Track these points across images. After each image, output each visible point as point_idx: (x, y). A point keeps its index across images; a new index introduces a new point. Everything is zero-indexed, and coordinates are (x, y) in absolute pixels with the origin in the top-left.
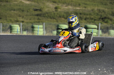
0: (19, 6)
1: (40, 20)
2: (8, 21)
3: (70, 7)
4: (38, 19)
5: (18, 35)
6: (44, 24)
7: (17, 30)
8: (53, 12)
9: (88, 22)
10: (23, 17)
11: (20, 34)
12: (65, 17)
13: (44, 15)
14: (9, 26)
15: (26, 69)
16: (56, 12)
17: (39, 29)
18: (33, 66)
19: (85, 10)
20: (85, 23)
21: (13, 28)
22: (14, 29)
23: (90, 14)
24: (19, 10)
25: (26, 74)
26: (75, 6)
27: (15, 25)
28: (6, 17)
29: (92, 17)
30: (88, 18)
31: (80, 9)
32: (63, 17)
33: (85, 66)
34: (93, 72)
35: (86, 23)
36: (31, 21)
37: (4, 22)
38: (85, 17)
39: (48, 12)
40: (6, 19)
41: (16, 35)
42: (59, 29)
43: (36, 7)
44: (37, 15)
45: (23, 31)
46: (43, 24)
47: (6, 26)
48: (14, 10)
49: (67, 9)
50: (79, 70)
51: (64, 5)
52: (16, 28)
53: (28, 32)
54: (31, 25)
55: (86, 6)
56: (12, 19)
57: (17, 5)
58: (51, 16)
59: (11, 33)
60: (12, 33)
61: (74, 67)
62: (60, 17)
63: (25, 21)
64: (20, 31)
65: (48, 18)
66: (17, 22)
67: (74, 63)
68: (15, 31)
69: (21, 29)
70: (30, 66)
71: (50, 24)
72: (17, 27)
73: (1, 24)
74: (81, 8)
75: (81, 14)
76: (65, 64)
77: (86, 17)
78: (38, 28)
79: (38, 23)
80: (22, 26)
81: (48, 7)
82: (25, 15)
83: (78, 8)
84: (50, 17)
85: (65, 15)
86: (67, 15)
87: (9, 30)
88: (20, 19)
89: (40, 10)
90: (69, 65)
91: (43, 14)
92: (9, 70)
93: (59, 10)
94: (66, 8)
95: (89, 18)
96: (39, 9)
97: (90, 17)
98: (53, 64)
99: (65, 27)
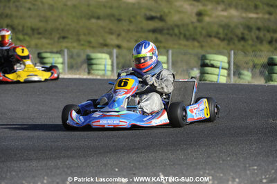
0: (111, 8)
1: (161, 42)
2: (83, 45)
3: (233, 12)
5: (106, 78)
6: (170, 52)
7: (105, 67)
8: (192, 23)
10: (119, 35)
11: (112, 78)
12: (222, 36)
13: (171, 32)
14: (84, 57)
15: (124, 163)
16: (198, 24)
18: (143, 155)
19: (269, 20)
20: (268, 51)
21: (94, 62)
22: (96, 64)
24: (110, 16)
25: (125, 174)
26: (246, 10)
27: (99, 55)
28: (78, 34)
31: (257, 18)
32: (217, 36)
33: (268, 156)
35: (273, 52)
37: (74, 47)
38: (268, 36)
39: (179, 23)
40: (79, 40)
41: (103, 78)
42: (207, 65)
43: (151, 10)
44: (154, 31)
45: (118, 68)
46: (167, 51)
47: (79, 56)
48: (98, 18)
49: (226, 17)
50: (253, 166)
51: (220, 8)
52: (103, 62)
55: (272, 9)
56: (92, 39)
57: (105, 6)
58: (187, 33)
59: (89, 73)
60: (92, 74)
61: (242, 160)
62: (210, 36)
63: (124, 44)
64: (112, 70)
65: (179, 38)
66: (104, 46)
67: (243, 151)
68: (98, 70)
69: (115, 65)
70: (134, 156)
71: (185, 54)
72: (105, 59)
73: (66, 51)
74: (260, 15)
75: (259, 29)
76: (220, 151)
77: (272, 38)
80: (117, 57)
81: (179, 12)
82: (124, 30)
83: (253, 15)
84: (185, 36)
85: (221, 31)
86: (226, 31)
87: (85, 66)
88: (112, 39)
89: (161, 19)
90: (229, 155)
91: (168, 29)
92: (85, 164)
93: (207, 19)
94: (225, 14)
96: (158, 15)
98: (190, 151)
99: (222, 62)
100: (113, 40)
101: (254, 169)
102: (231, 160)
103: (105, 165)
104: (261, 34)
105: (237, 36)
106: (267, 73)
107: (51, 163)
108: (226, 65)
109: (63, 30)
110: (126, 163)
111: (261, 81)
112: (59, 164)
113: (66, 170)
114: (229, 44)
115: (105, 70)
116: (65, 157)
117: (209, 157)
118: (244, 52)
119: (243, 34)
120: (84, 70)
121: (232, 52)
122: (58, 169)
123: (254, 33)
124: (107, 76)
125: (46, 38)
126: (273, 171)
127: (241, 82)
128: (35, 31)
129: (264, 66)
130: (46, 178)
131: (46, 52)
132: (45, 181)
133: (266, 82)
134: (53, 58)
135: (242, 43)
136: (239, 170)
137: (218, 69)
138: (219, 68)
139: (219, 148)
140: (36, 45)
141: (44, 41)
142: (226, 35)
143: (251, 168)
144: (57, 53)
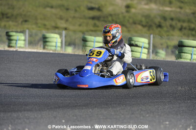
1: (98, 26)
2: (39, 27)
3: (153, 6)
4: (95, 25)
5: (57, 52)
7: (56, 44)
8: (122, 13)
9: (184, 34)
10: (67, 20)
11: (61, 52)
12: (144, 23)
13: (106, 19)
14: (40, 36)
15: (69, 116)
16: (127, 15)
17: (96, 43)
18: (83, 110)
19: (180, 13)
20: (178, 36)
21: (47, 40)
22: (50, 42)
23: (189, 21)
24: (61, 6)
26: (163, 4)
27: (52, 35)
28: (36, 19)
29: (193, 26)
30: (185, 28)
31: (171, 11)
32: (140, 23)
33: (177, 115)
34: (191, 127)
35: (182, 37)
36: (81, 28)
37: (33, 29)
38: (179, 25)
39: (112, 13)
40: (36, 24)
41: (54, 52)
42: (133, 45)
43: (91, 2)
44: (93, 18)
45: (65, 45)
47: (36, 35)
48: (52, 7)
49: (147, 10)
50: (166, 121)
51: (143, 3)
52: (55, 40)
53: (75, 48)
54: (80, 35)
55: (182, 5)
56: (47, 23)
58: (118, 21)
59: (44, 48)
60: (47, 49)
61: (157, 117)
62: (135, 23)
63: (71, 27)
64: (62, 47)
66: (56, 29)
67: (158, 110)
69: (64, 43)
70: (77, 111)
72: (56, 38)
73: (27, 31)
74: (173, 9)
75: (172, 19)
77: (182, 26)
78: (93, 42)
79: (93, 33)
80: (65, 37)
81: (112, 5)
82: (71, 17)
83: (168, 9)
85: (143, 19)
86: (147, 20)
87: (41, 43)
89: (99, 9)
90: (148, 113)
91: (104, 17)
92: (40, 116)
93: (133, 10)
94: (147, 7)
95: (188, 28)
96: (97, 6)
97: (189, 26)
98: (118, 109)
99: (143, 43)
100: (62, 24)
101: (166, 124)
102: (149, 116)
103: (55, 117)
104: (174, 23)
105: (156, 24)
106: (177, 52)
107: (15, 115)
108: (147, 46)
109: (25, 15)
110: (71, 116)
111: (172, 59)
112: (20, 115)
113: (25, 120)
114: (149, 30)
115: (56, 46)
116: (25, 111)
117: (132, 114)
118: (161, 36)
119: (160, 22)
120: (40, 45)
121: (152, 36)
122: (20, 119)
123: (169, 23)
124: (58, 51)
125: (13, 21)
126: (180, 126)
127: (158, 58)
128: (4, 16)
129: (175, 47)
130: (10, 126)
131: (12, 32)
132: (10, 128)
133: (177, 59)
134: (18, 36)
135: (159, 29)
136: (155, 124)
137: (140, 49)
138: (141, 47)
139: (140, 107)
140: (5, 26)
141: (11, 23)
142: (147, 22)
143: (164, 123)
144: (21, 32)
